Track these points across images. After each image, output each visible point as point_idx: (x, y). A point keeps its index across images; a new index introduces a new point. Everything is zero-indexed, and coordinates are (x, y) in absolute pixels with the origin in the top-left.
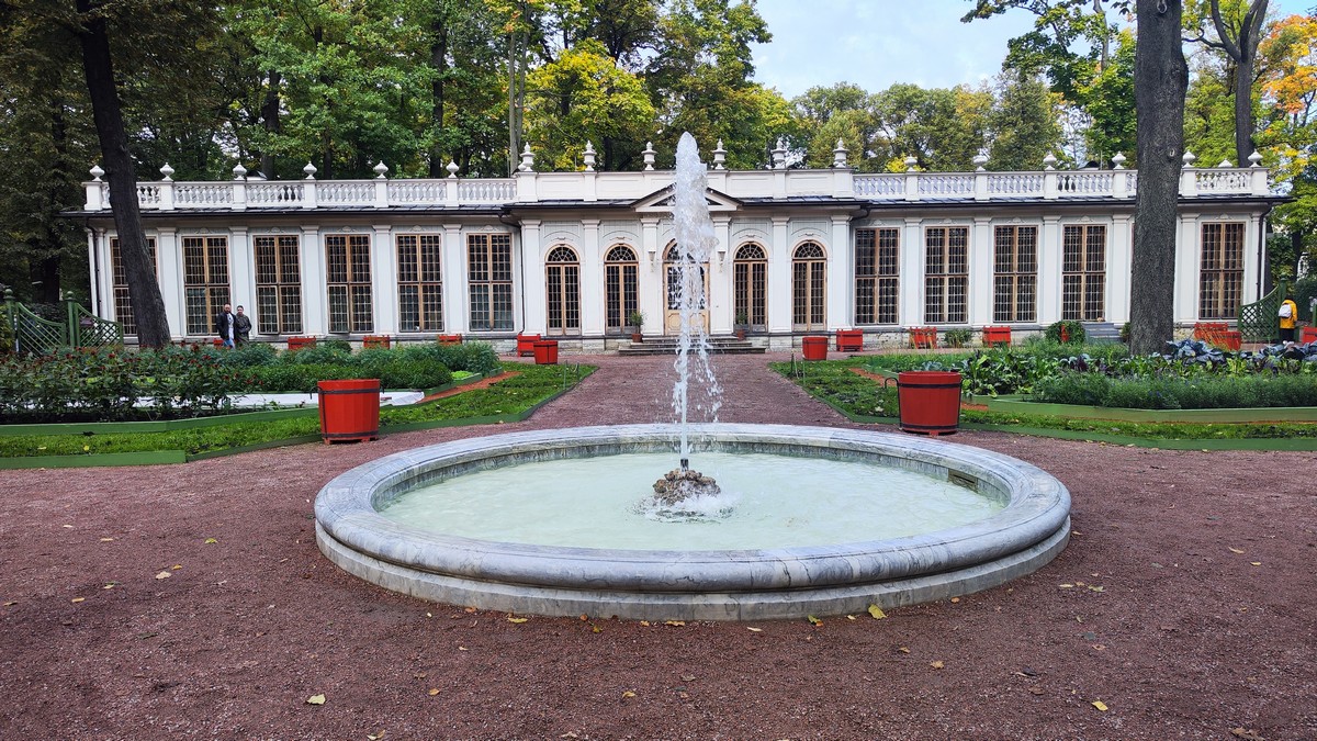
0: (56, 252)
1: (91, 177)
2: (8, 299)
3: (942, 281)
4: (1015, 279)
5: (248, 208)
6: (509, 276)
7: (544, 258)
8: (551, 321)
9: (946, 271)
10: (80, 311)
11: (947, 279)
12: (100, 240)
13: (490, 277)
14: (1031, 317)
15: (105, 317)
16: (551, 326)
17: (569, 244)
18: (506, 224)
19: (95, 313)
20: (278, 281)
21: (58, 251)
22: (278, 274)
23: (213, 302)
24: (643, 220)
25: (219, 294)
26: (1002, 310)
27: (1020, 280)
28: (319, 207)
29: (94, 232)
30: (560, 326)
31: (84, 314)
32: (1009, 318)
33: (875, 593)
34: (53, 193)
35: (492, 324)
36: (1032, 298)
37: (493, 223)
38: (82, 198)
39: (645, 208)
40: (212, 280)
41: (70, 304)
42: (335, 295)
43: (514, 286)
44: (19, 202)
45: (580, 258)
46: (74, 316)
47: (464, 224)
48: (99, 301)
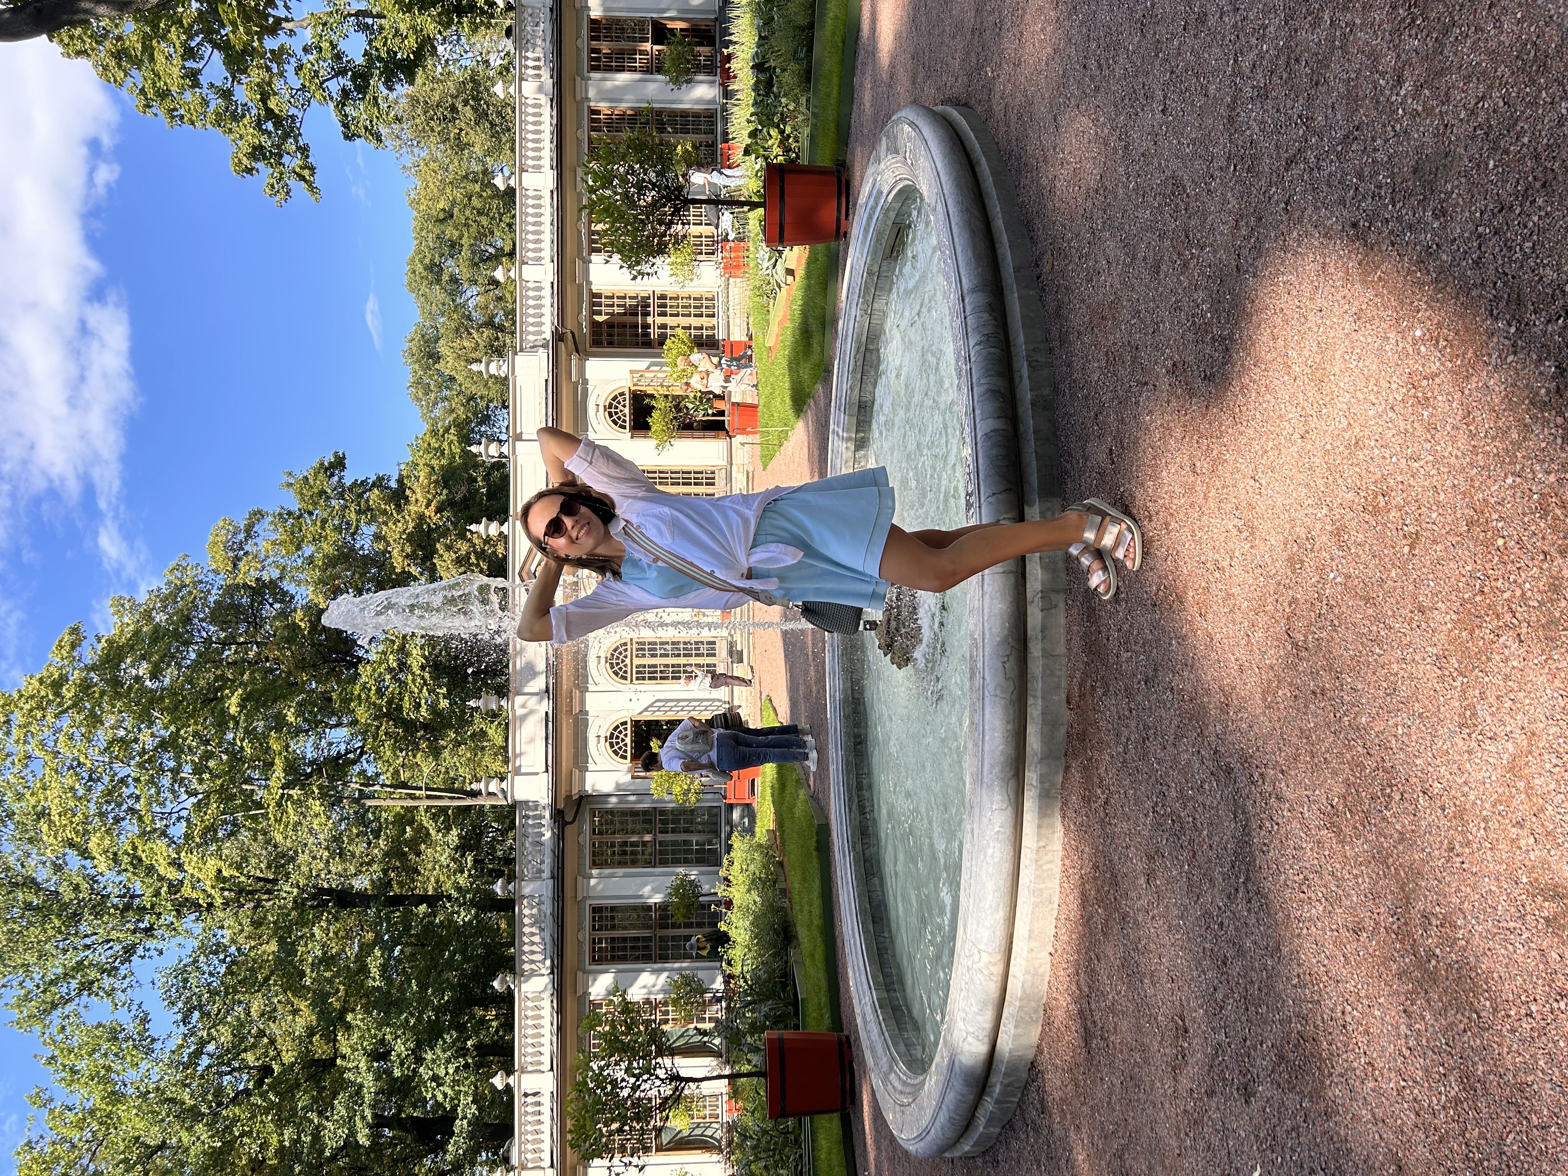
28: (552, 1070)
33: (1029, 396)
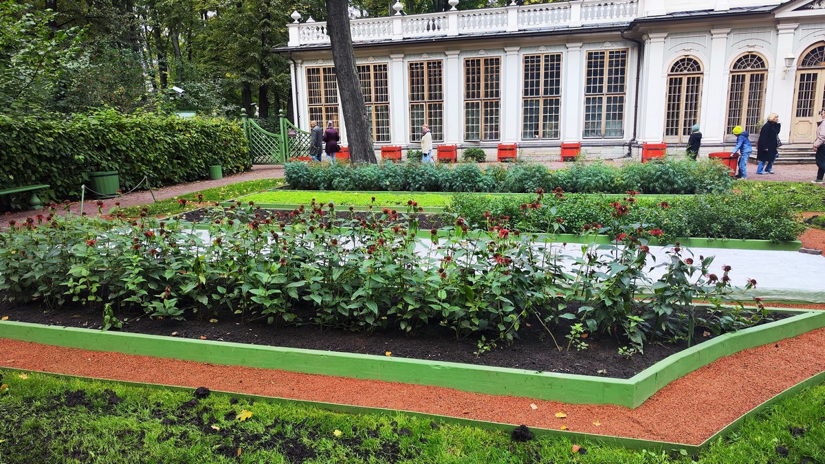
0: (267, 81)
1: (292, 21)
2: (244, 116)
5: (404, 39)
6: (622, 88)
7: (667, 70)
8: (667, 130)
10: (288, 124)
12: (299, 69)
13: (605, 90)
15: (302, 129)
16: (667, 134)
17: (693, 54)
18: (624, 39)
19: (296, 125)
20: (426, 99)
21: (268, 81)
22: (426, 93)
23: (377, 116)
24: (779, 27)
25: (382, 110)
28: (460, 35)
29: (295, 63)
30: (676, 134)
31: (290, 127)
34: (263, 37)
35: (603, 133)
37: (613, 40)
38: (286, 37)
39: (788, 13)
40: (377, 99)
41: (281, 119)
42: (470, 108)
43: (627, 98)
44: (243, 45)
45: (705, 67)
46: (284, 128)
47: (585, 42)
48: (299, 117)
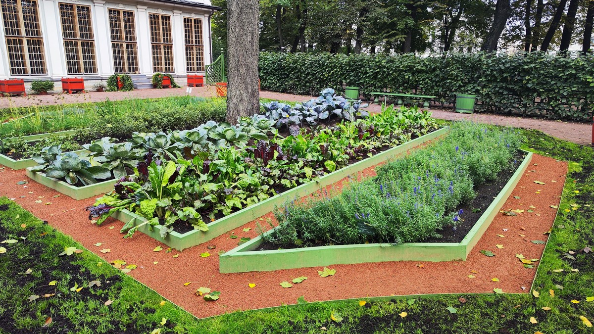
3: (21, 42)
4: (79, 43)
9: (23, 34)
11: (25, 41)
14: (94, 70)
26: (73, 66)
27: (83, 44)
32: (79, 71)
36: (93, 57)
